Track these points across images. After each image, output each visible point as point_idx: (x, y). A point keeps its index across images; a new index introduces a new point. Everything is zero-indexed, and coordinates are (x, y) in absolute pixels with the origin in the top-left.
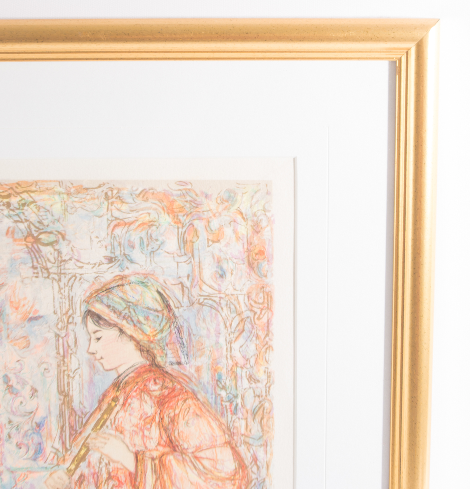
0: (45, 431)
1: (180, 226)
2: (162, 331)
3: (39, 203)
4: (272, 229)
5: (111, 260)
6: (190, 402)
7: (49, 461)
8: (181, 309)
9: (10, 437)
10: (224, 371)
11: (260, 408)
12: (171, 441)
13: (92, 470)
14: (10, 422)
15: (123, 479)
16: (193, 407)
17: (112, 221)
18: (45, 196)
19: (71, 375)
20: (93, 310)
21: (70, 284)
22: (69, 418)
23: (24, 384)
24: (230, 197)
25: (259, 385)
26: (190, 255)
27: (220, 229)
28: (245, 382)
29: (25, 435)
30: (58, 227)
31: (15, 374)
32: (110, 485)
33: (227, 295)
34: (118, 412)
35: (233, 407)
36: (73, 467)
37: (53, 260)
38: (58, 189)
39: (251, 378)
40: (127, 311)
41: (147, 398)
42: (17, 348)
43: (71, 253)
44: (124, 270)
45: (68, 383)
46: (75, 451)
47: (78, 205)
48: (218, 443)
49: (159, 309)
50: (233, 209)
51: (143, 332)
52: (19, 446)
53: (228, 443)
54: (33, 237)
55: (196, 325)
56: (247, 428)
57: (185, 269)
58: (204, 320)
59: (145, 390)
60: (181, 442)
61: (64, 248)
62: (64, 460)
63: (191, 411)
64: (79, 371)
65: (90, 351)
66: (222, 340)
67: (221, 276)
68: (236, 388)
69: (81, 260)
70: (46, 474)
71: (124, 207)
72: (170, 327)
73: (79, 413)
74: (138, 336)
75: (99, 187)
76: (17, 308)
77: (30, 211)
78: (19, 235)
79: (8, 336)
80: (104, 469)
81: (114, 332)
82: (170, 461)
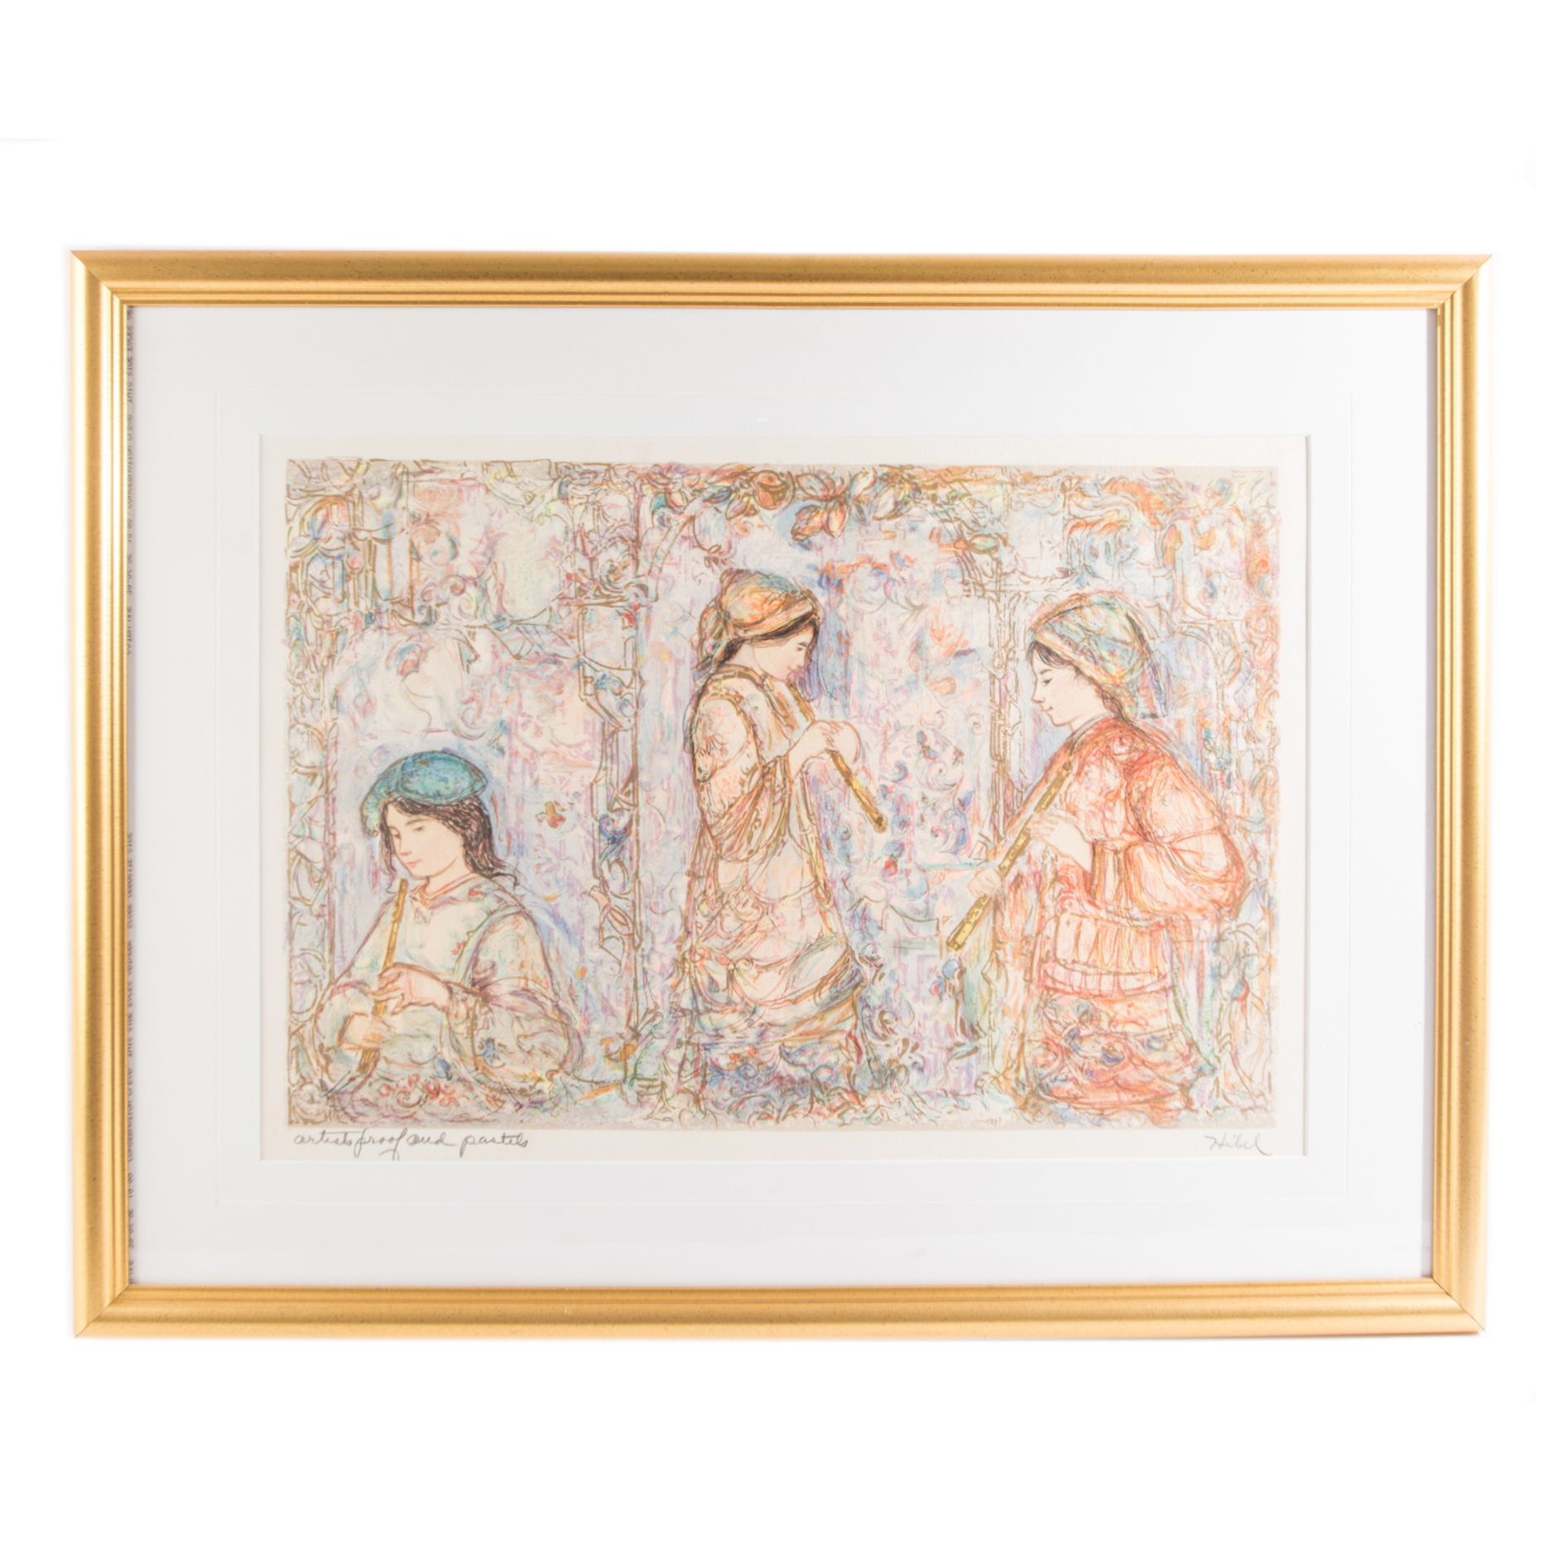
0: (971, 811)
1: (1158, 527)
2: (1132, 671)
3: (974, 497)
4: (1277, 532)
5: (1066, 573)
6: (1167, 769)
7: (975, 855)
8: (1158, 641)
9: (922, 819)
10: (1214, 727)
11: (1261, 778)
12: (1141, 827)
13: (1033, 868)
14: (924, 798)
15: (1074, 881)
16: (1171, 777)
17: (1069, 520)
18: (983, 487)
19: (1010, 732)
20: (1041, 641)
21: (1012, 606)
22: (1005, 793)
23: (945, 744)
24: (1223, 488)
25: (1260, 746)
26: (1171, 567)
27: (1211, 532)
28: (1242, 741)
29: (944, 817)
30: (997, 528)
31: (933, 730)
32: (1057, 890)
33: (1219, 621)
34: (1070, 784)
35: (1225, 777)
36: (1007, 863)
37: (990, 573)
38: (1001, 477)
39: (1250, 736)
40: (1085, 643)
41: (1110, 764)
42: (937, 694)
43: (1014, 563)
44: (1082, 586)
45: (1005, 743)
46: (1011, 840)
47: (1025, 499)
48: (1205, 828)
49: (1129, 640)
50: (1228, 505)
51: (1106, 671)
52: (935, 833)
53: (1218, 829)
54: (965, 542)
55: (1177, 662)
56: (1243, 807)
57: (1163, 586)
58: (1188, 656)
59: (1108, 754)
60: (1154, 828)
61: (1005, 555)
62: (995, 854)
63: (1169, 783)
64: (1020, 726)
65: (1036, 698)
66: (1211, 683)
67: (1212, 596)
68: (1230, 752)
69: (1028, 573)
70: (970, 873)
71: (1086, 502)
72: (1142, 665)
73: (1018, 786)
74: (1100, 678)
75: (1055, 474)
76: (940, 639)
77: (962, 506)
78: (946, 539)
79: (927, 678)
80: (1049, 866)
81: (1068, 672)
82: (1138, 855)
